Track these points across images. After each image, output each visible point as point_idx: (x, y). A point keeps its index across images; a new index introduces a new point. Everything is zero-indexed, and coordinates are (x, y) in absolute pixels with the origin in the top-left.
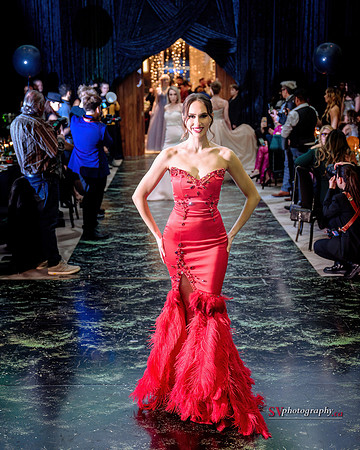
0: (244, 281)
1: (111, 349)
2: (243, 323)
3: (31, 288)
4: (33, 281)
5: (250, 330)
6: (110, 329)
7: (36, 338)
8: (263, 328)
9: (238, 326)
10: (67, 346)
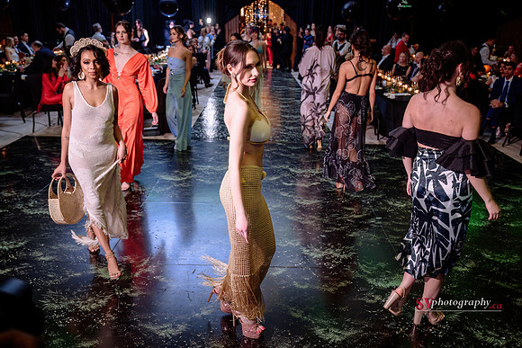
0: (294, 145)
1: (213, 182)
2: (292, 170)
3: (168, 145)
4: (170, 141)
5: (295, 174)
6: (214, 171)
7: (170, 174)
8: (304, 173)
9: (289, 171)
10: (188, 180)
